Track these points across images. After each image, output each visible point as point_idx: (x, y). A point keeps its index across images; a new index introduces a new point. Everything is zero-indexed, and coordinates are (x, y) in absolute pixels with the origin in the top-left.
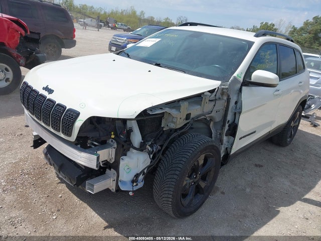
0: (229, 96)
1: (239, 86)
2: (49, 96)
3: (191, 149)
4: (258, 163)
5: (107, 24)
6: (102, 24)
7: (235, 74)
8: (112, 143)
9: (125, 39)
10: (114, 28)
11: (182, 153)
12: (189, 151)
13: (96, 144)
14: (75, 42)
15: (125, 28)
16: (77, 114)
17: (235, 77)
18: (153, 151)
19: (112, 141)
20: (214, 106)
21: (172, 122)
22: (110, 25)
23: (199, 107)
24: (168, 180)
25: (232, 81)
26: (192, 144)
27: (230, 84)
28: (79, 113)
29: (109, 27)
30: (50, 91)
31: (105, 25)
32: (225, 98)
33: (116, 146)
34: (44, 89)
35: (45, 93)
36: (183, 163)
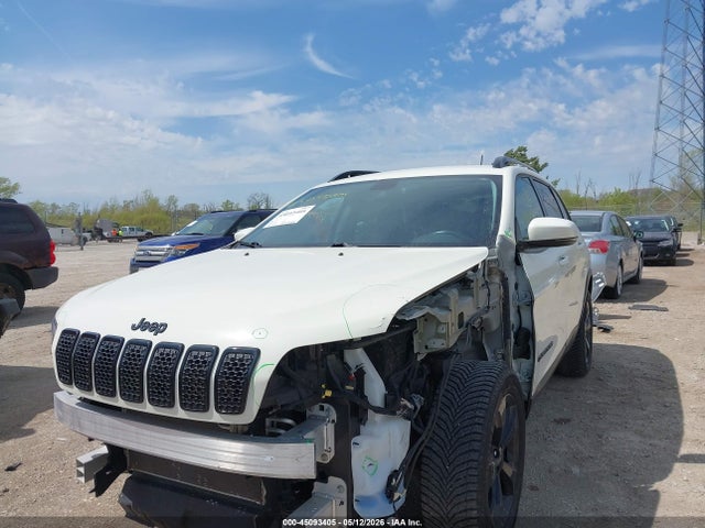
0: (503, 274)
1: (513, 253)
2: (156, 340)
3: (484, 388)
4: (558, 416)
5: (98, 234)
6: (88, 235)
7: (501, 232)
8: (323, 414)
9: (168, 246)
10: (116, 239)
11: (469, 402)
12: (481, 393)
13: (289, 421)
14: (56, 270)
15: (140, 234)
16: (254, 355)
17: (502, 236)
18: (416, 408)
19: (322, 408)
20: (489, 295)
21: (439, 336)
22: (105, 234)
23: (470, 298)
24: (457, 470)
25: (500, 244)
26: (481, 379)
27: (499, 252)
28: (258, 351)
29: (103, 238)
30: (158, 328)
31: (93, 237)
32: (497, 279)
33: (334, 416)
34: (134, 328)
35: (146, 335)
36: (481, 421)
